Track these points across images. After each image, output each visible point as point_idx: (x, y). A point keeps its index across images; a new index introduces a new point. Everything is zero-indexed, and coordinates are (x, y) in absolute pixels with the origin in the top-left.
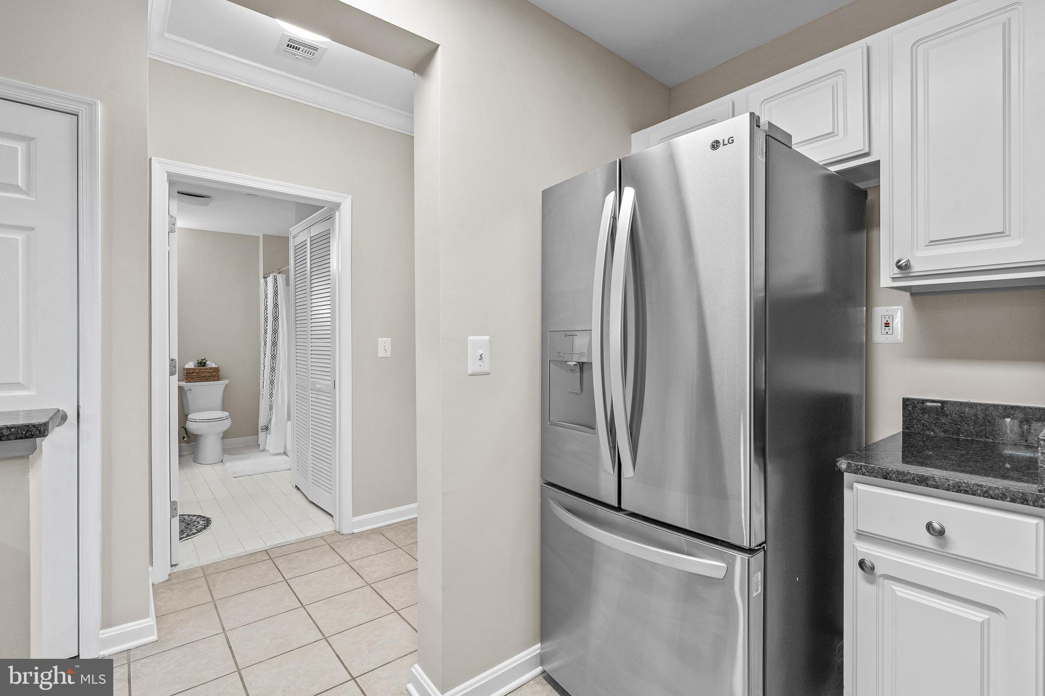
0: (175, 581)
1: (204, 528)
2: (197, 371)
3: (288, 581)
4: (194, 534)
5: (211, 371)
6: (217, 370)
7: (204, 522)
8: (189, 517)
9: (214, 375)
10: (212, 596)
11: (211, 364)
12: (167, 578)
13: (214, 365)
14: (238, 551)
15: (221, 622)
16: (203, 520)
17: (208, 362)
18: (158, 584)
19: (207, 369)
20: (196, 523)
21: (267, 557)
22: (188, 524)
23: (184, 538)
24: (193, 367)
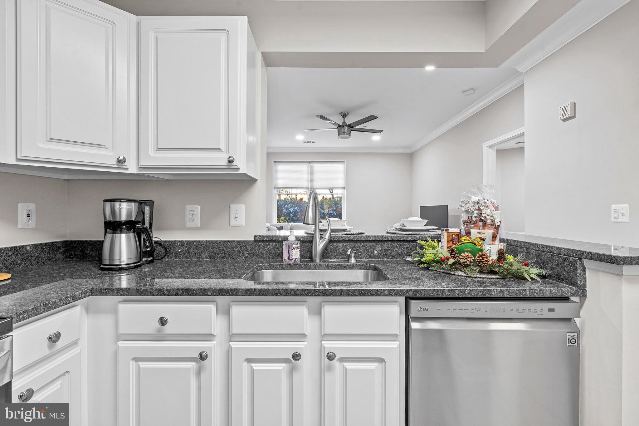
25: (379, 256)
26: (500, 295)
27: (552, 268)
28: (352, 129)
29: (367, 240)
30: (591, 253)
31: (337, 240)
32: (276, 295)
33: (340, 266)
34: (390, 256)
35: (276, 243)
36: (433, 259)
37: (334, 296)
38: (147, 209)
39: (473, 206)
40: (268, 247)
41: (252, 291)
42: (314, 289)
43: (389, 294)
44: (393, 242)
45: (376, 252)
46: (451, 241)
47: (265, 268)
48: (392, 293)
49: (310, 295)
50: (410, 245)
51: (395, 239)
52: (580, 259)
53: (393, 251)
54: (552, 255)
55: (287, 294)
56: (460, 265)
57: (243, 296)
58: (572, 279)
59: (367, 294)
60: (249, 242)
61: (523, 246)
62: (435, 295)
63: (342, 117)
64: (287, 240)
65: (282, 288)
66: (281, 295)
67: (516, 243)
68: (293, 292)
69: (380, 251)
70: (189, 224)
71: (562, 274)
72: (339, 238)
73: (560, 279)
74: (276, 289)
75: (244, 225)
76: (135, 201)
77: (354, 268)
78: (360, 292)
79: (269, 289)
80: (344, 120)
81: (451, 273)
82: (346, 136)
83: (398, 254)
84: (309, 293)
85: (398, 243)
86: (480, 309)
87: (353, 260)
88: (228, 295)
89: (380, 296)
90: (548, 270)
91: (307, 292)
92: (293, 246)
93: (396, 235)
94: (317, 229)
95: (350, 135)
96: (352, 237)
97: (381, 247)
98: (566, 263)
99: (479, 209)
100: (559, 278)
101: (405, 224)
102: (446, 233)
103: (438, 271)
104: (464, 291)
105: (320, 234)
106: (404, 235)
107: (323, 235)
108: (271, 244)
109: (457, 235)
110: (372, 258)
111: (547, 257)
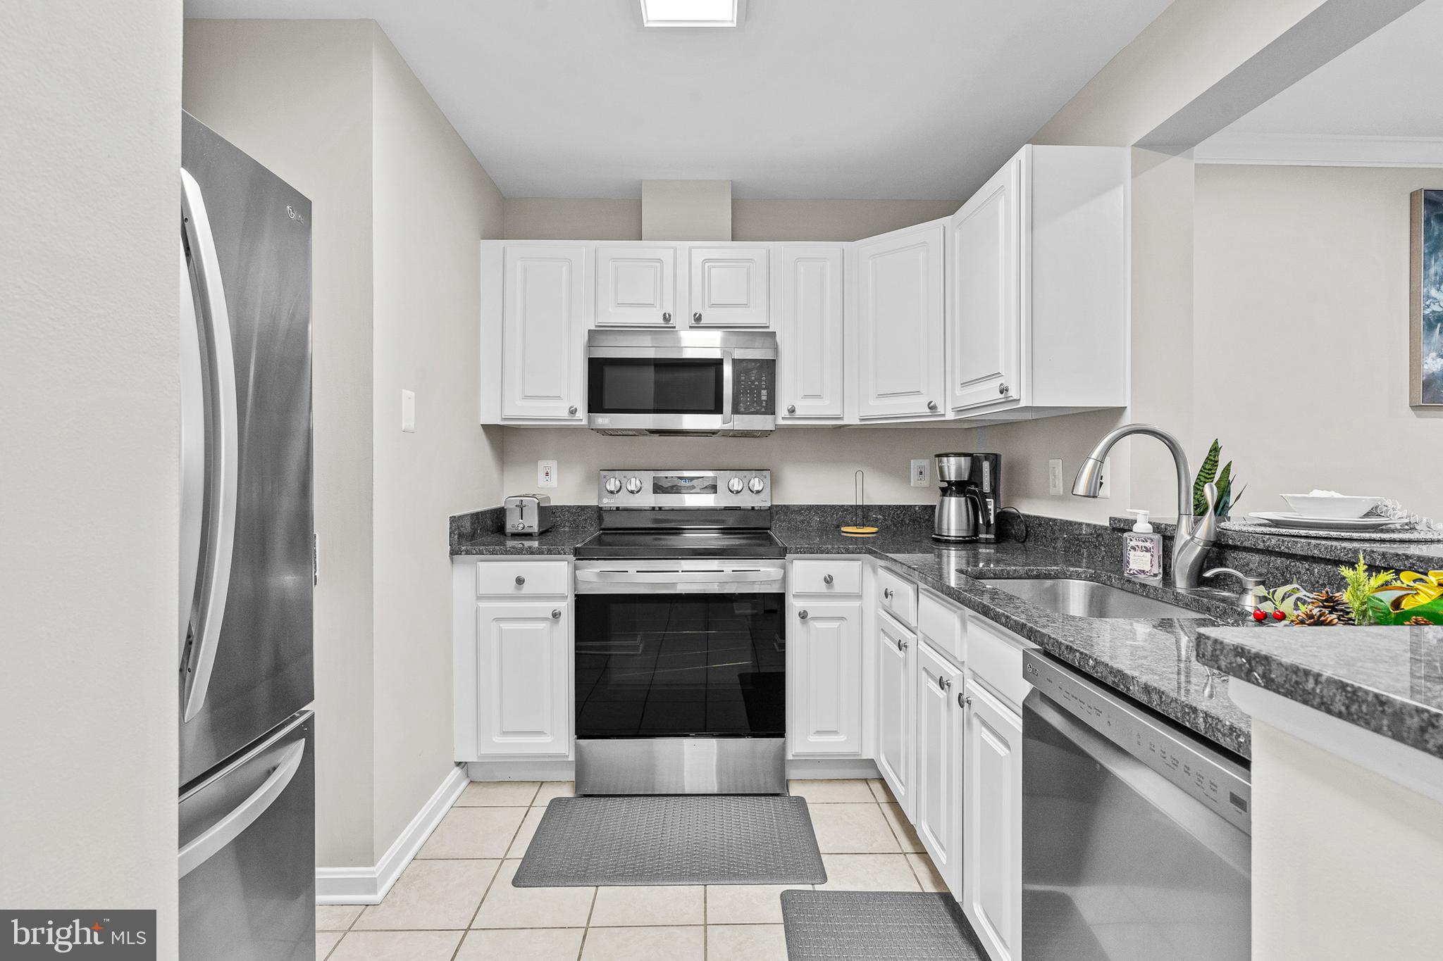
38: (986, 466)
64: (1132, 531)
70: (1052, 491)
75: (1109, 496)
76: (965, 455)
92: (1133, 544)
94: (1183, 512)
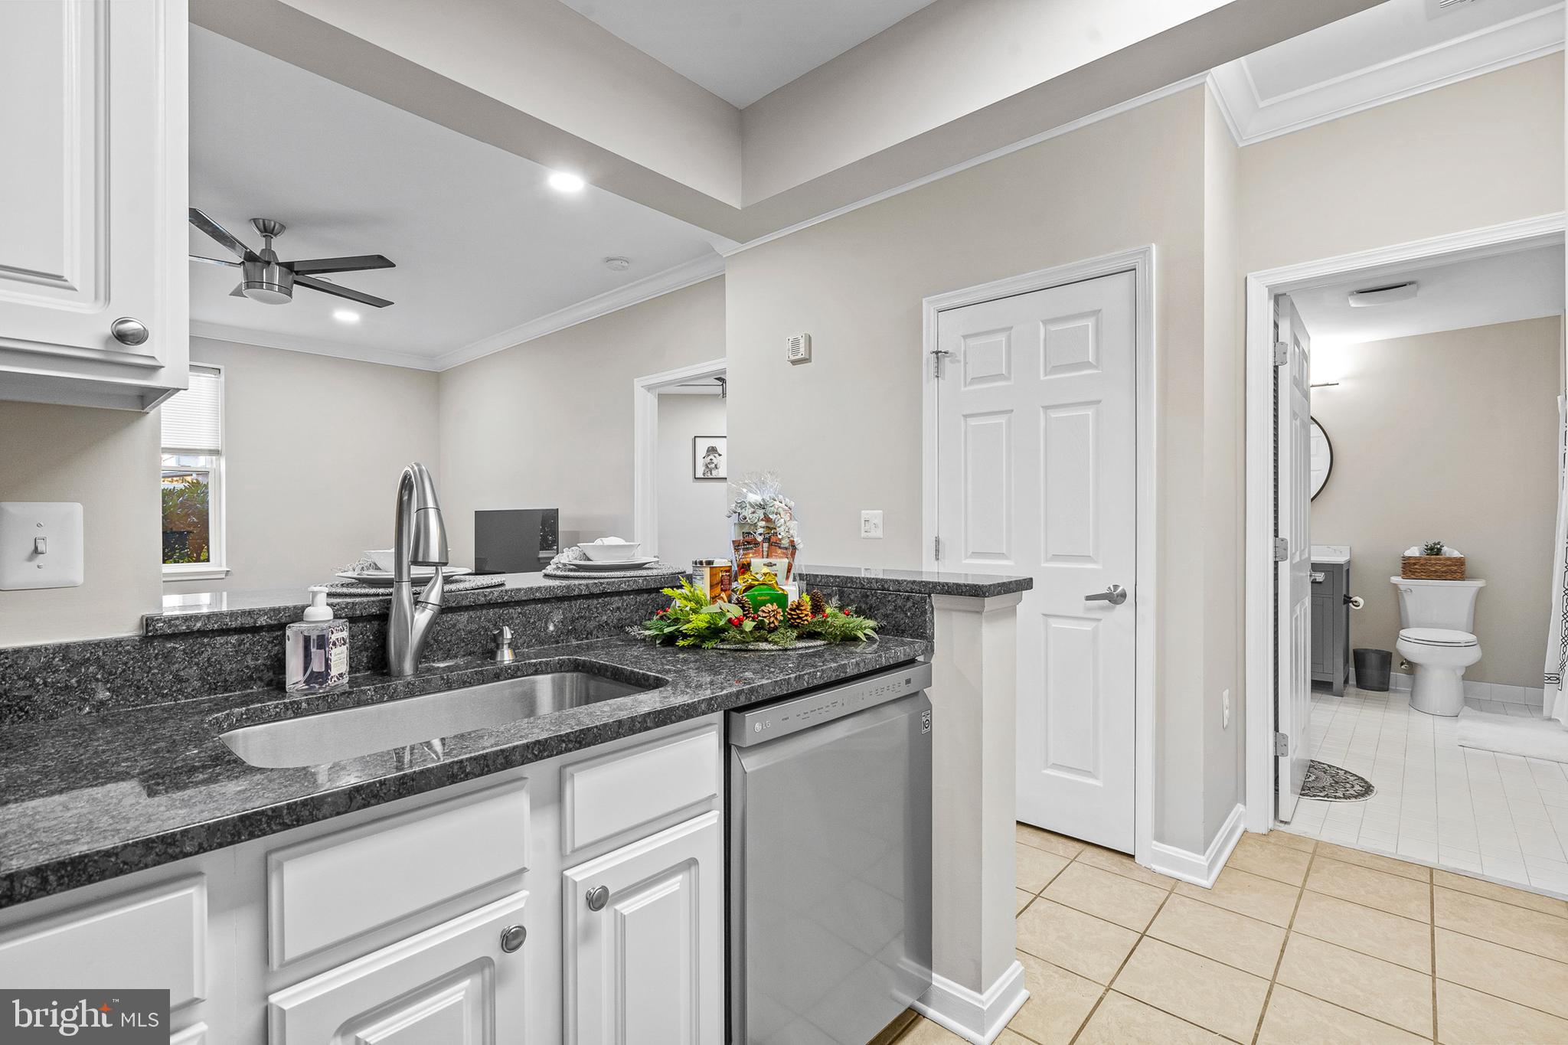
0: (1272, 840)
1: (1356, 797)
2: (1422, 562)
3: (1435, 928)
4: (1335, 797)
5: (1449, 563)
6: (1460, 563)
7: (1361, 788)
8: (1345, 773)
9: (1456, 570)
10: (1305, 881)
11: (1450, 552)
12: (1265, 832)
13: (1456, 554)
14: (1387, 848)
15: (1293, 917)
16: (1362, 784)
17: (1445, 549)
18: (1252, 833)
19: (1440, 560)
20: (1348, 785)
21: (1427, 878)
22: (1337, 783)
23: (1319, 796)
24: (1418, 555)
25: (560, 636)
26: (856, 672)
27: (886, 616)
28: (299, 278)
29: (534, 599)
30: (947, 584)
31: (454, 604)
32: (453, 779)
33: (482, 674)
34: (582, 634)
35: (242, 637)
36: (707, 625)
37: (602, 742)
39: (754, 513)
40: (206, 655)
41: (372, 791)
42: (557, 736)
43: (709, 709)
44: (590, 598)
45: (551, 628)
46: (717, 584)
47: (229, 725)
48: (714, 706)
49: (545, 754)
50: (624, 601)
51: (596, 591)
52: (930, 596)
53: (590, 620)
54: (885, 594)
55: (486, 769)
56: (763, 631)
57: (338, 814)
58: (918, 628)
59: (670, 719)
60: (119, 643)
61: (832, 583)
62: (778, 692)
63: (258, 233)
64: (301, 620)
65: (468, 756)
66: (467, 776)
67: (818, 580)
68: (501, 760)
69: (562, 622)
71: (902, 622)
72: (460, 598)
73: (899, 631)
74: (453, 763)
75: (81, 580)
77: (519, 673)
78: (655, 718)
79: (428, 770)
80: (268, 244)
81: (750, 647)
82: (275, 292)
83: (600, 627)
84: (544, 750)
85: (600, 600)
86: (836, 702)
87: (507, 656)
88: (279, 827)
89: (692, 717)
90: (879, 620)
91: (539, 748)
92: (334, 638)
93: (596, 581)
94: (405, 577)
95: (290, 295)
96: (496, 594)
97: (563, 613)
98: (909, 604)
99: (767, 519)
100: (897, 630)
101: (590, 555)
102: (709, 569)
103: (719, 649)
104: (813, 675)
105: (414, 594)
106: (613, 580)
107: (419, 594)
108: (220, 640)
109: (726, 571)
110: (542, 643)
111: (878, 598)
